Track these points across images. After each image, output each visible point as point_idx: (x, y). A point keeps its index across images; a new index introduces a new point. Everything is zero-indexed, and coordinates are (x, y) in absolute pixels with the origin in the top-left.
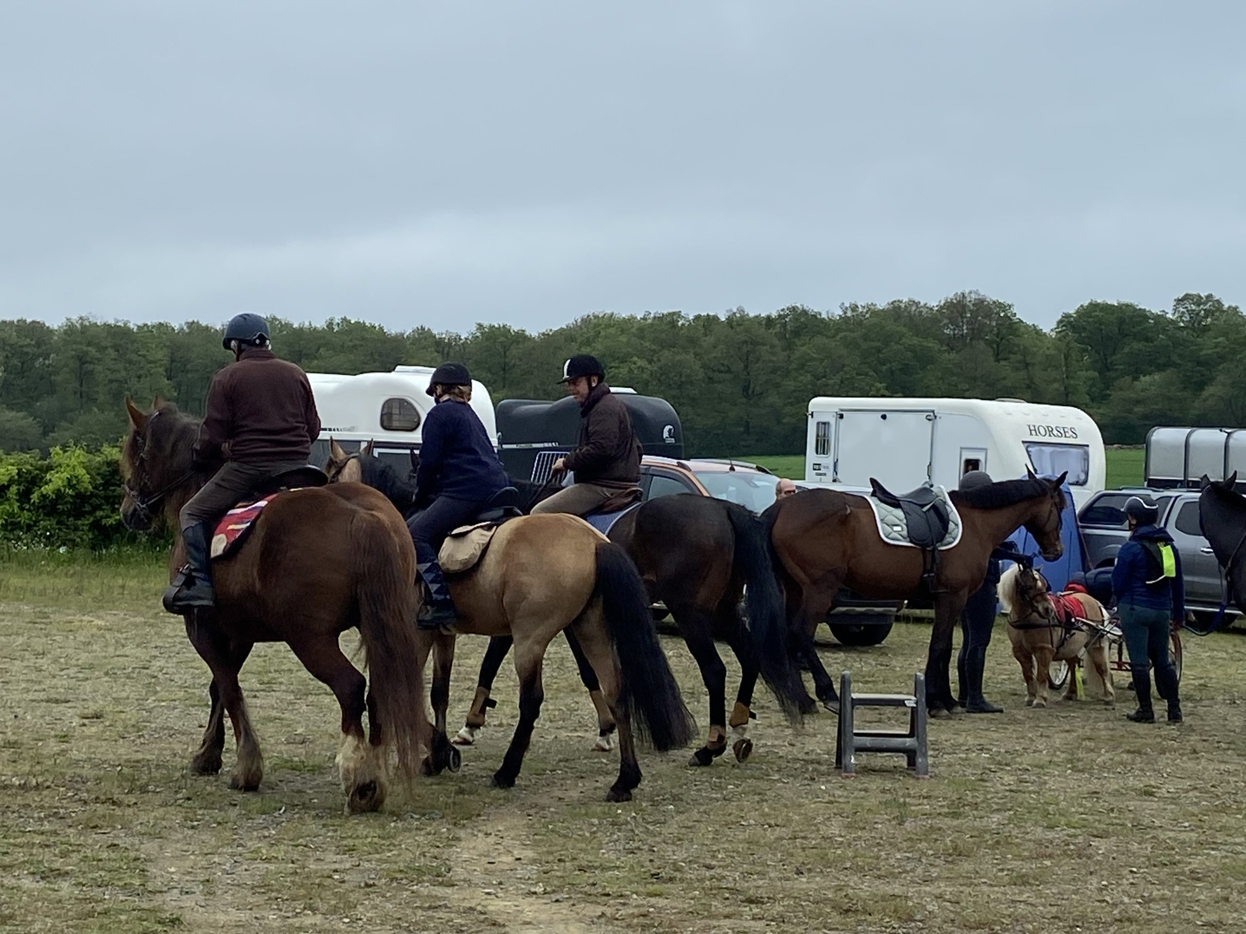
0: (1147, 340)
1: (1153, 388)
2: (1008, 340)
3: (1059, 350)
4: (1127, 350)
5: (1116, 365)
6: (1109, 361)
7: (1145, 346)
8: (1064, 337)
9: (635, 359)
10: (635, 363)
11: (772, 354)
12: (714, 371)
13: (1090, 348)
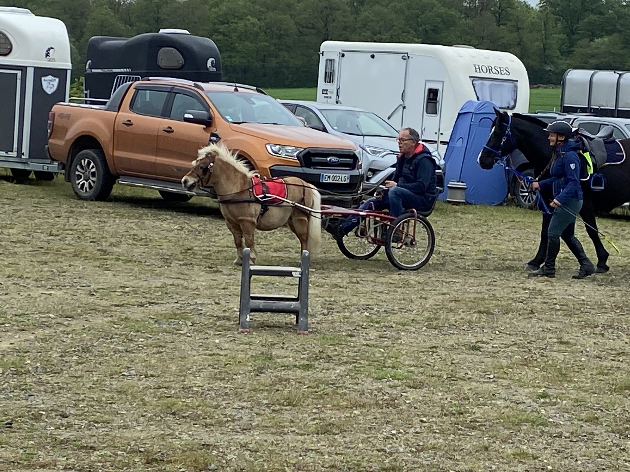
0: (601, 13)
1: (603, 46)
2: (506, 11)
3: (541, 19)
4: (586, 20)
5: (579, 30)
6: (574, 28)
7: (599, 18)
8: (544, 10)
9: (249, 17)
10: (249, 20)
11: (344, 16)
12: (303, 27)
13: (562, 18)
